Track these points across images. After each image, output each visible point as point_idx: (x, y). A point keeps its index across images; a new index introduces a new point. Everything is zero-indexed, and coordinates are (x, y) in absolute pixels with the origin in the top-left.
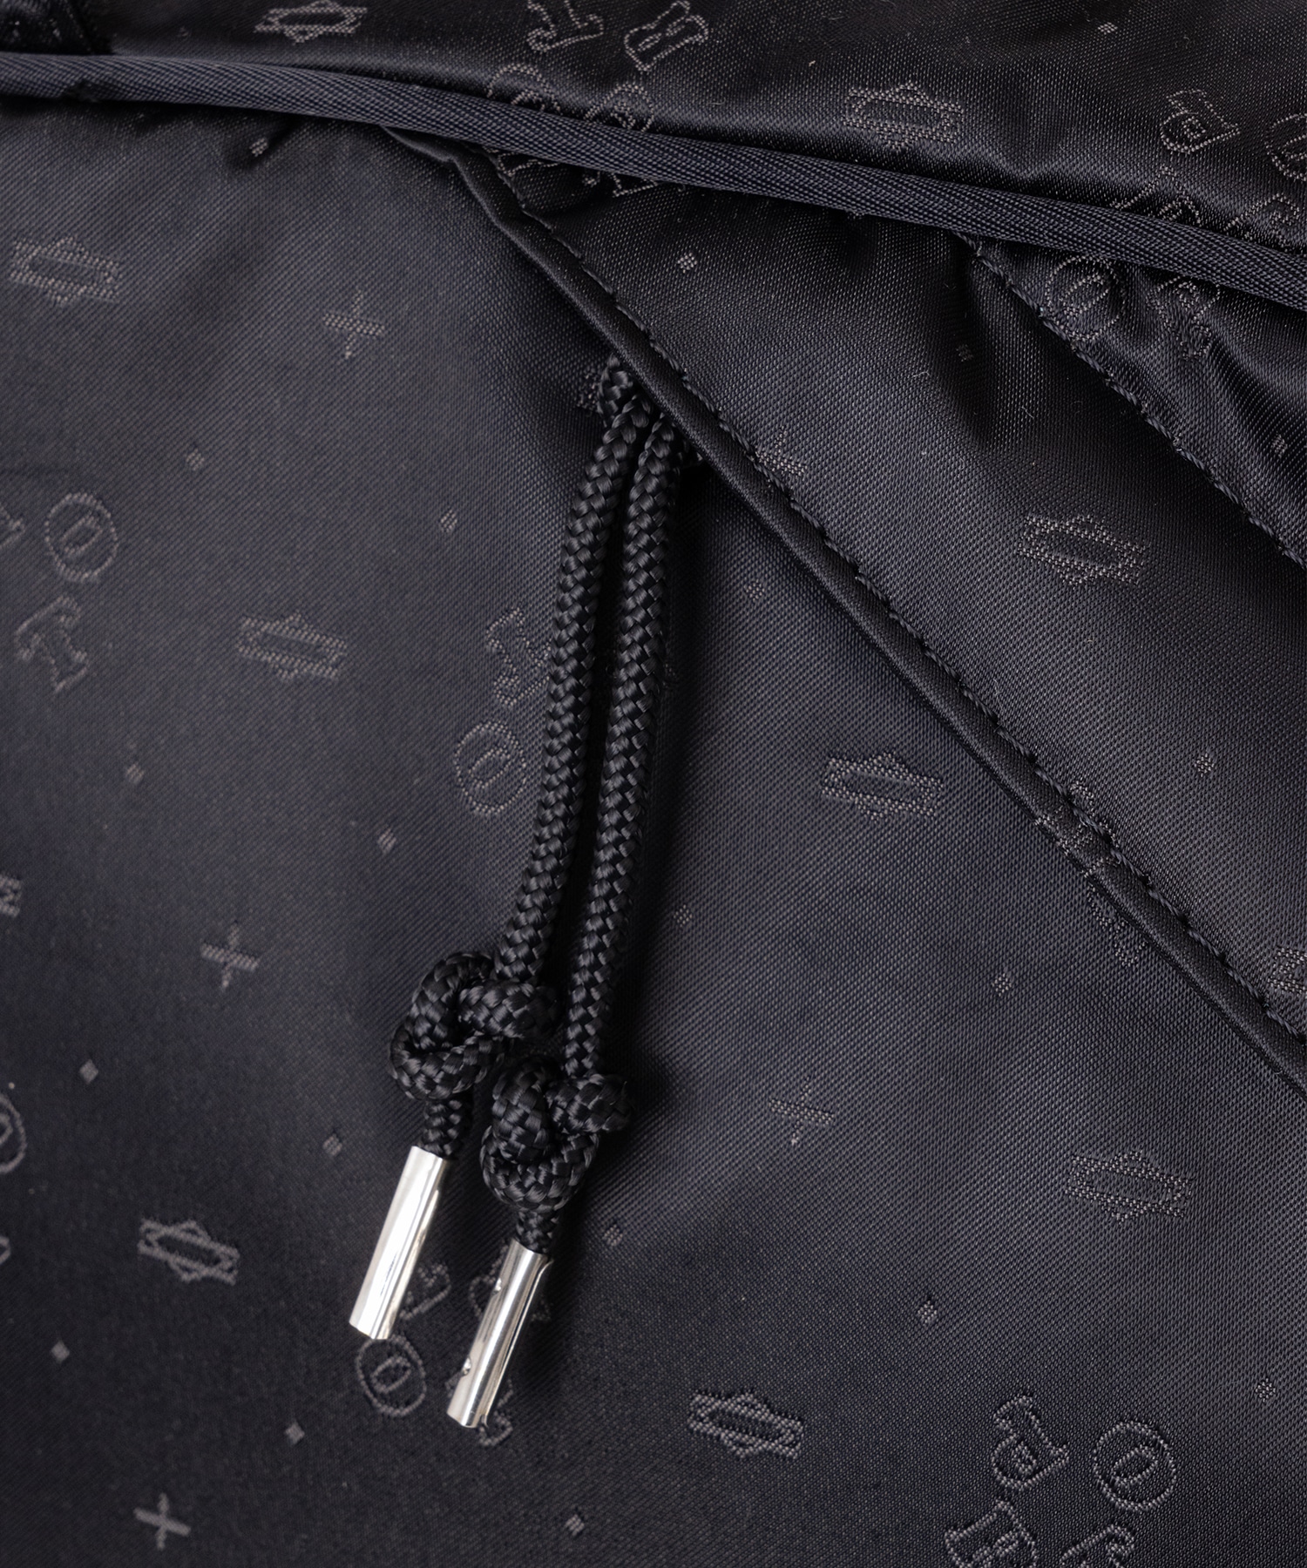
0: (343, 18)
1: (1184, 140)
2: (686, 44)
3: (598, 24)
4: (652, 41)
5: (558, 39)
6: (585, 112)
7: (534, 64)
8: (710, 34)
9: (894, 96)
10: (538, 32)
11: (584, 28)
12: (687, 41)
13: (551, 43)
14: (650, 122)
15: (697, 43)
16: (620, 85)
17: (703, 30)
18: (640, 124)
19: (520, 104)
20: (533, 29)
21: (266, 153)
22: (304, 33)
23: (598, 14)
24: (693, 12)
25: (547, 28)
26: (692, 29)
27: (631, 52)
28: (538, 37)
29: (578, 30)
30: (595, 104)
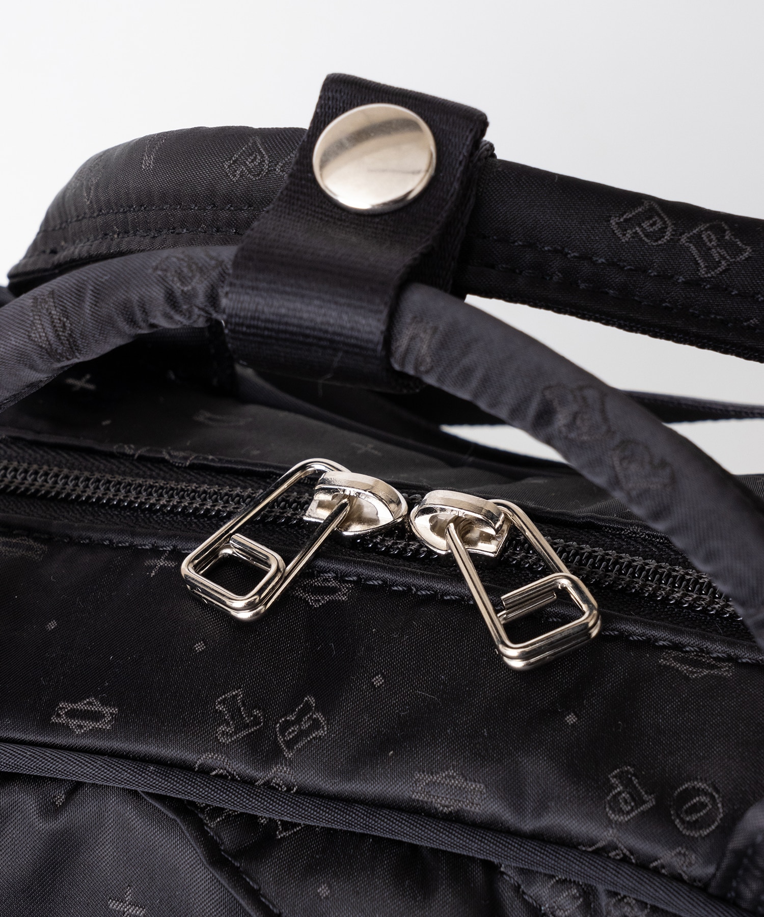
0: (104, 716)
1: (621, 812)
2: (314, 738)
3: (260, 717)
4: (293, 731)
5: (236, 733)
6: (255, 782)
7: (221, 753)
8: (328, 729)
9: (442, 779)
10: (222, 728)
11: (251, 721)
12: (314, 735)
13: (231, 736)
14: (295, 789)
15: (320, 736)
16: (276, 766)
17: (323, 727)
18: (289, 789)
19: (216, 775)
20: (220, 726)
21: (65, 804)
22: (80, 727)
23: (259, 709)
24: (317, 709)
25: (228, 724)
26: (316, 725)
27: (280, 739)
28: (223, 732)
29: (248, 724)
30: (261, 776)
